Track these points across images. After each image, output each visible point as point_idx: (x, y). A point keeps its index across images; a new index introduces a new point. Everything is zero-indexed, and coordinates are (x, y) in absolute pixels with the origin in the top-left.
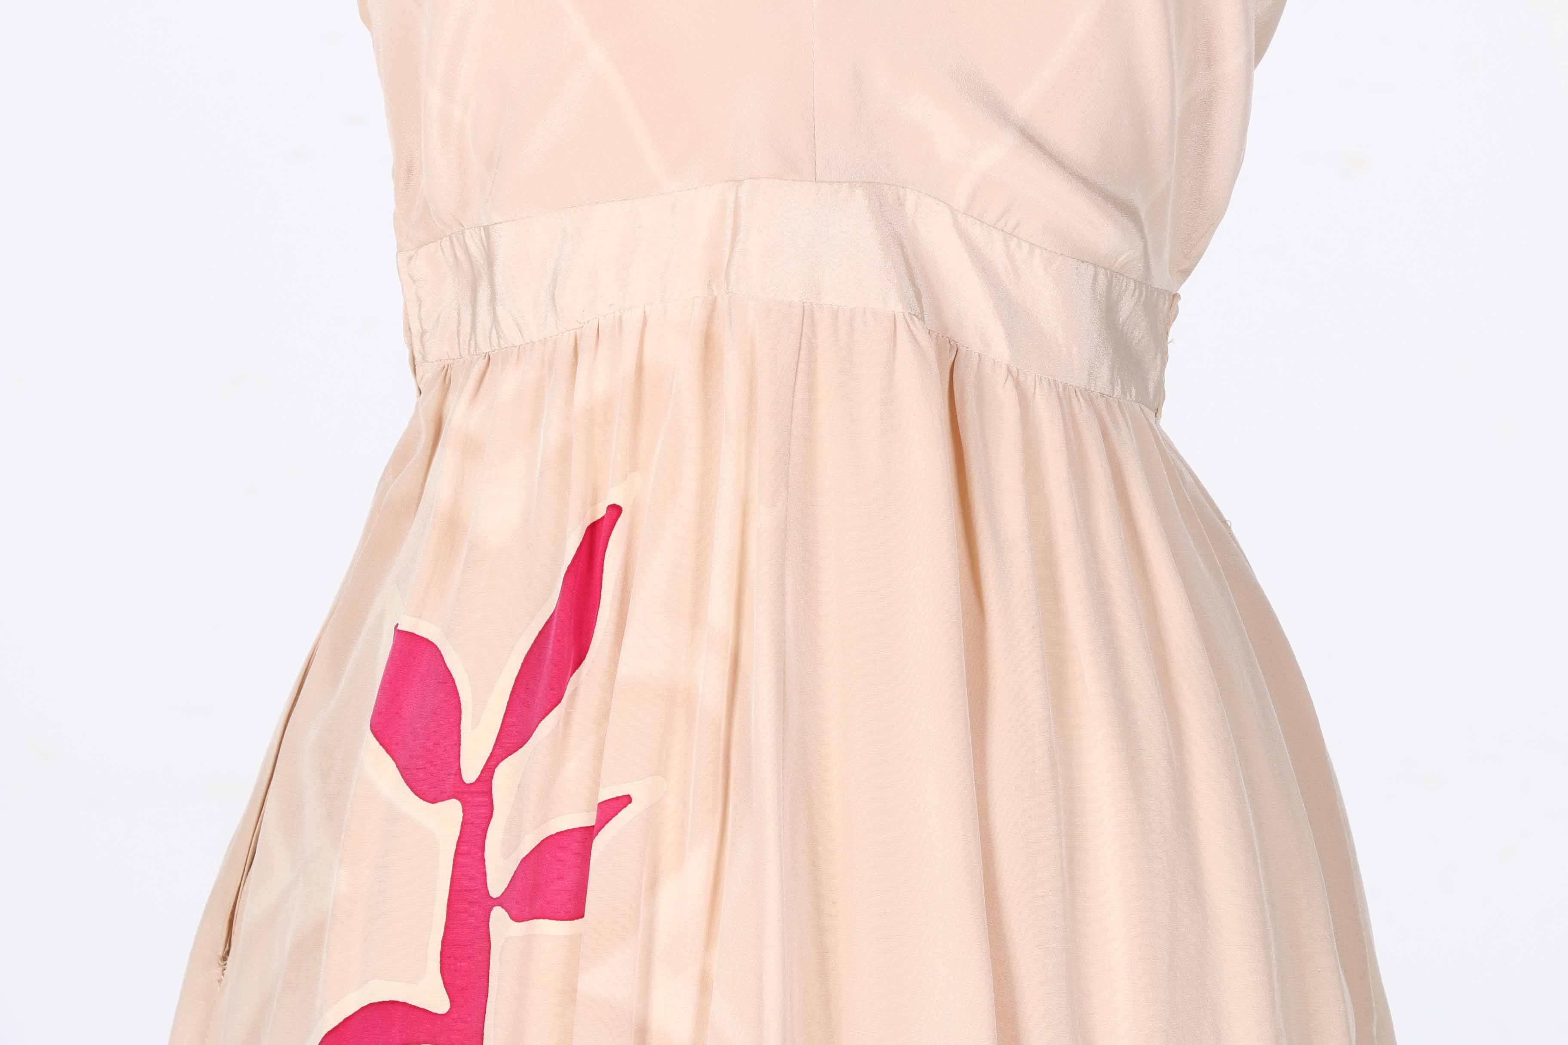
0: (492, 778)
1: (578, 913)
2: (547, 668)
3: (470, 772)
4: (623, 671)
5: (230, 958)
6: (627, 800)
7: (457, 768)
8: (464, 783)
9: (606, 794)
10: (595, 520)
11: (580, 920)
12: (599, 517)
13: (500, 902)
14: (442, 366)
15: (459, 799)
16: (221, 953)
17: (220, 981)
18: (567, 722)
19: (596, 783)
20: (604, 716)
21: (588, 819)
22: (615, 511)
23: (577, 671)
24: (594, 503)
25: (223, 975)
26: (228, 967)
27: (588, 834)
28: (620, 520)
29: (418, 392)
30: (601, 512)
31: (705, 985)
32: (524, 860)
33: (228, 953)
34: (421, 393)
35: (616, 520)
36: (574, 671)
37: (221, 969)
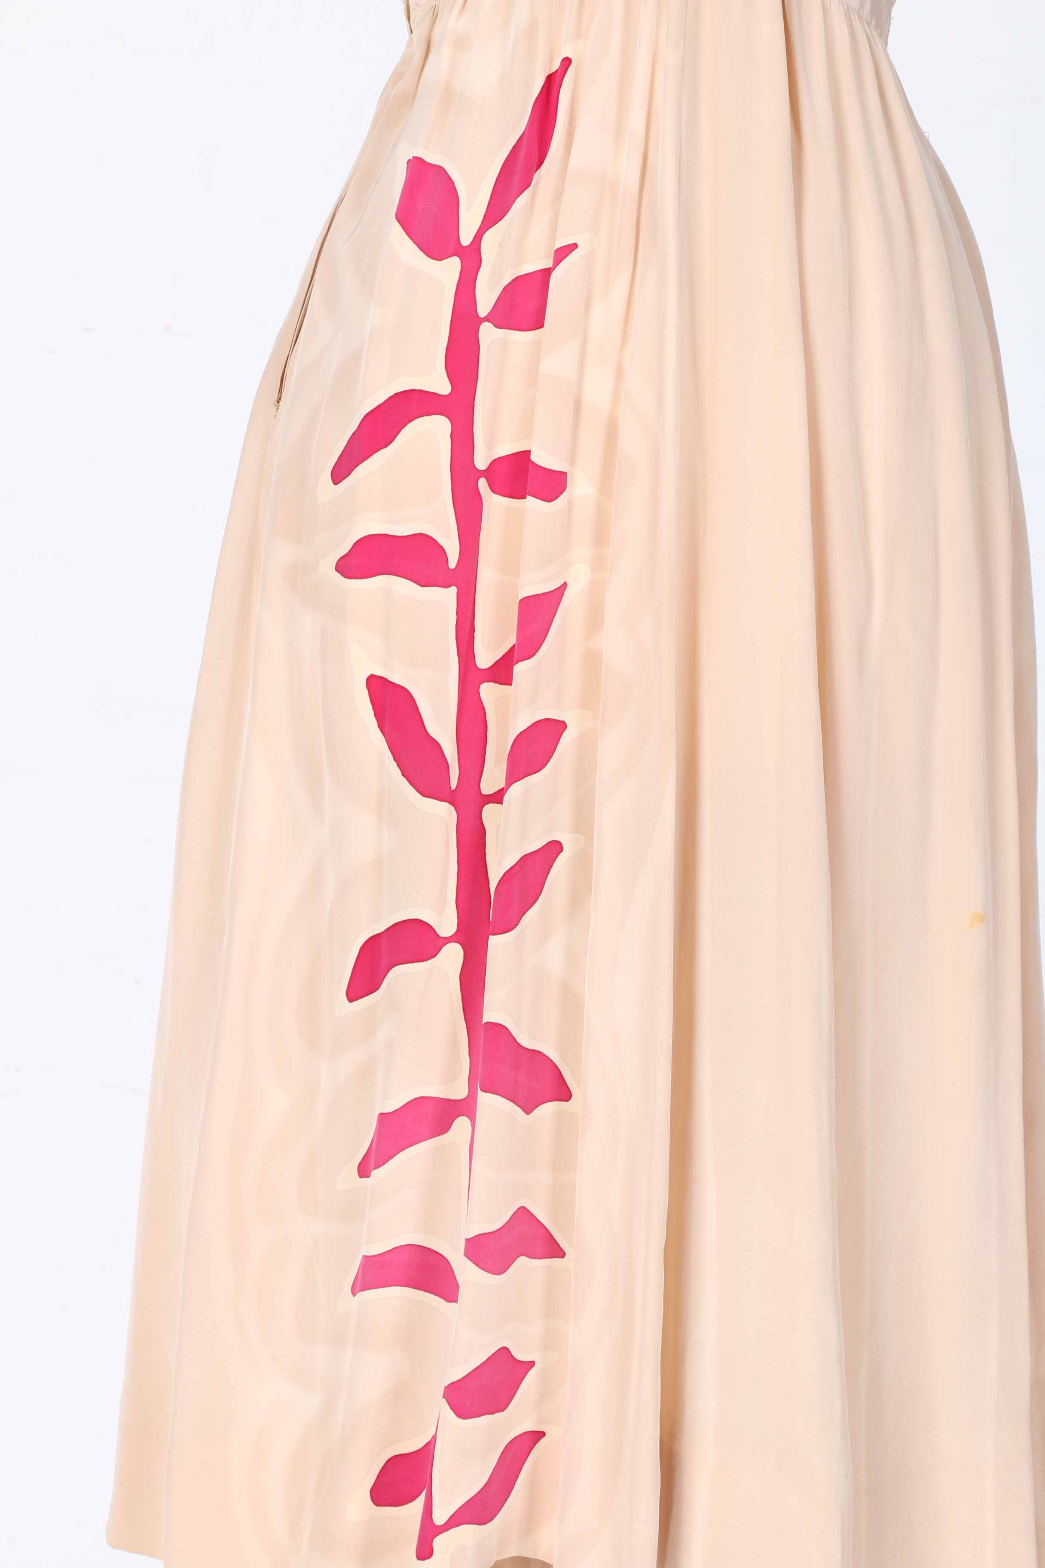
0: (480, 242)
1: (538, 323)
2: (519, 168)
3: (466, 238)
4: (573, 162)
5: (281, 402)
6: (574, 246)
7: (457, 237)
8: (461, 245)
9: (560, 243)
10: (550, 73)
11: (542, 329)
12: (554, 70)
13: (487, 319)
14: (431, 6)
15: (458, 256)
16: (276, 397)
17: (275, 416)
18: (533, 197)
19: (553, 236)
20: (558, 196)
21: (548, 264)
22: (567, 62)
23: (538, 171)
24: (551, 61)
25: (277, 412)
26: (280, 407)
27: (546, 273)
28: (571, 67)
29: (410, 32)
30: (556, 65)
31: (619, 375)
32: (505, 288)
33: (280, 399)
34: (412, 32)
35: (568, 67)
36: (536, 171)
37: (276, 408)
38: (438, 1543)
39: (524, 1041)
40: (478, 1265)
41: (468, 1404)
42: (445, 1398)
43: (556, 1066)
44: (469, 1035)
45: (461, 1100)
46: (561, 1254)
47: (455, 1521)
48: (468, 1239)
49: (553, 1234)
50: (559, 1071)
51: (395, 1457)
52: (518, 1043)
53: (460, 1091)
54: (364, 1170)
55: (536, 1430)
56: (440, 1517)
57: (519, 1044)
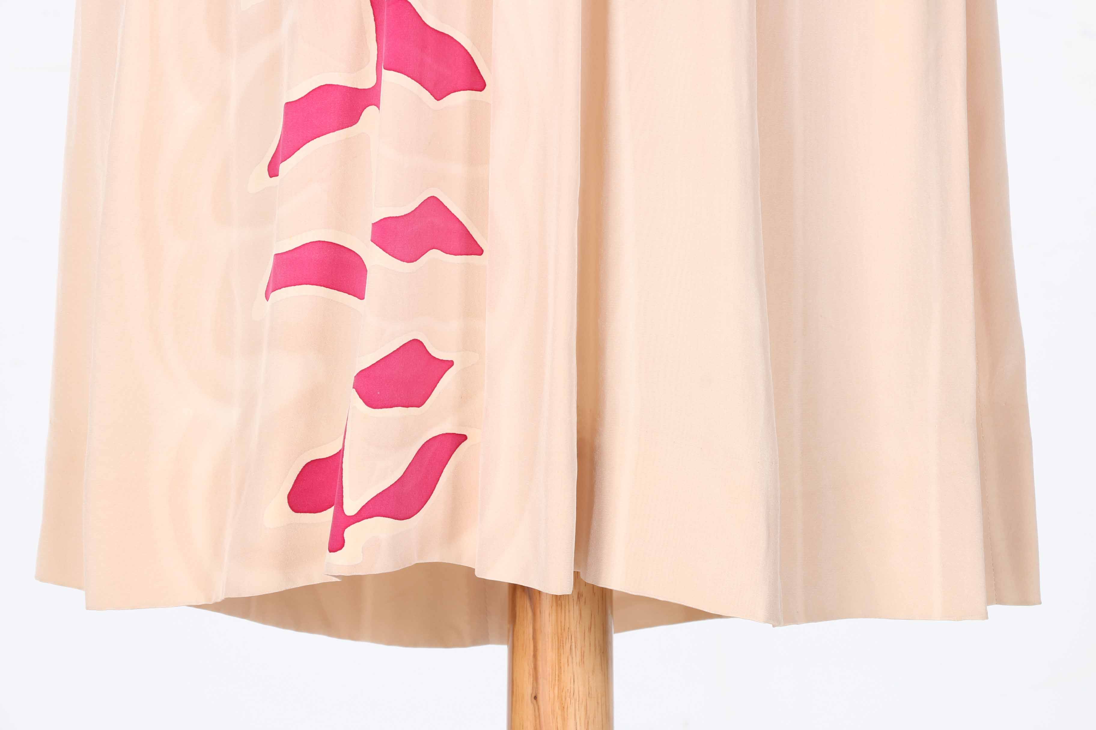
38: (350, 533)
39: (431, 20)
40: (384, 250)
41: (379, 393)
42: (355, 388)
43: (468, 53)
44: (375, 20)
45: (369, 89)
46: (479, 252)
47: (365, 513)
48: (375, 223)
49: (469, 230)
50: (472, 58)
51: (313, 462)
52: (423, 21)
53: (367, 82)
54: (273, 171)
55: (456, 433)
56: (351, 508)
57: (425, 24)
